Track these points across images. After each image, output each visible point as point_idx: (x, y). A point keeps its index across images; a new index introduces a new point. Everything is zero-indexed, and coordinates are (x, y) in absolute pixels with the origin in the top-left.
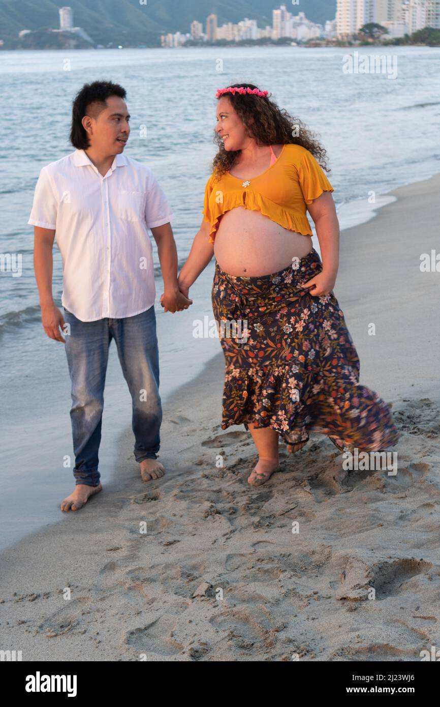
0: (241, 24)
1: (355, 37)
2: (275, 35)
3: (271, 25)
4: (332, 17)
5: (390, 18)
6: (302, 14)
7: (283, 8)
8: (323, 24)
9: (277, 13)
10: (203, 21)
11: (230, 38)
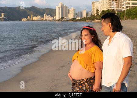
0: (38, 17)
1: (60, 20)
2: (44, 19)
3: (44, 17)
4: (55, 16)
5: (66, 16)
6: (49, 15)
7: (46, 14)
8: (53, 17)
9: (45, 15)
10: (30, 16)
11: (35, 19)
